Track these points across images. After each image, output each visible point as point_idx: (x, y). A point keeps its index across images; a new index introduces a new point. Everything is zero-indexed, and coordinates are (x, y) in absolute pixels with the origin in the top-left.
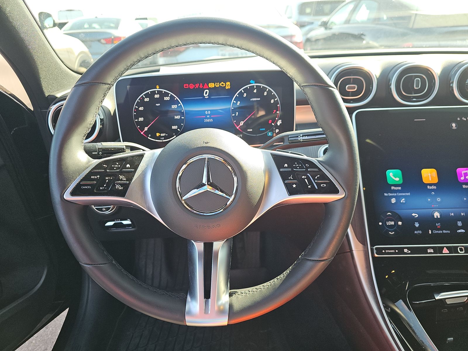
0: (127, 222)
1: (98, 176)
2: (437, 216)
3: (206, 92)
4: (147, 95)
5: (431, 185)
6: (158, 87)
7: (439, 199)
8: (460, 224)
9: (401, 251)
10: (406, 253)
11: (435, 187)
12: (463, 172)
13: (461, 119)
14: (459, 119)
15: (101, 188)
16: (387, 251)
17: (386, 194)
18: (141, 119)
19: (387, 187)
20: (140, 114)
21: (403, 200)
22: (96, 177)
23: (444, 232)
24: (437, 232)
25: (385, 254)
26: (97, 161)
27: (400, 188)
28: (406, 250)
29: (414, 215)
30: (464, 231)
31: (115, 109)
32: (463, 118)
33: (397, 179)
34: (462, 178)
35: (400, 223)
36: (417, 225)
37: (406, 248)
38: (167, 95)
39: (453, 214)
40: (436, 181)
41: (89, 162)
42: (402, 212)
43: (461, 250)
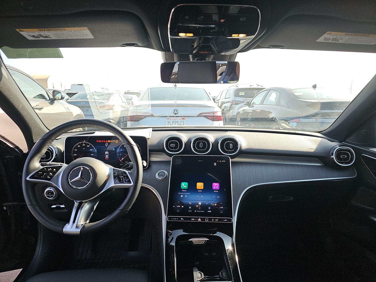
0: (63, 206)
1: (42, 173)
2: (200, 204)
3: (107, 144)
4: (79, 144)
5: (200, 190)
6: (84, 141)
7: (202, 197)
8: (209, 208)
9: (180, 219)
10: (182, 220)
11: (201, 191)
12: (215, 185)
13: (219, 161)
14: (218, 161)
15: (42, 177)
16: (173, 219)
17: (179, 193)
18: (75, 155)
19: (180, 190)
20: (75, 152)
21: (186, 196)
22: (40, 173)
23: (202, 211)
24: (199, 211)
25: (172, 220)
26: (42, 167)
27: (186, 191)
28: (182, 219)
29: (190, 203)
30: (211, 212)
31: (64, 151)
32: (220, 161)
33: (185, 187)
34: (215, 188)
35: (183, 207)
36: (190, 208)
37: (182, 217)
38: (88, 144)
39: (207, 204)
40: (202, 188)
41: (40, 167)
42: (185, 202)
43: (207, 220)
